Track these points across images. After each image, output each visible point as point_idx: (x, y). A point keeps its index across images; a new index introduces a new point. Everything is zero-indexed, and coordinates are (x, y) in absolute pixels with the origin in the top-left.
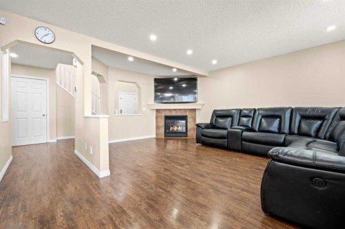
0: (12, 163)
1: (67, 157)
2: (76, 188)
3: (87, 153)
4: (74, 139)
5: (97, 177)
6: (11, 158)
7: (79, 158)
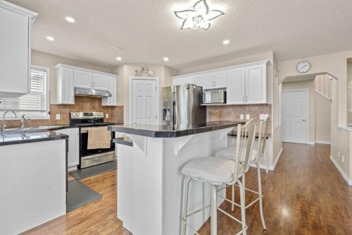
0: (282, 153)
1: (321, 160)
2: (323, 182)
3: (339, 161)
4: (329, 145)
5: (347, 184)
6: (282, 150)
7: (333, 164)
